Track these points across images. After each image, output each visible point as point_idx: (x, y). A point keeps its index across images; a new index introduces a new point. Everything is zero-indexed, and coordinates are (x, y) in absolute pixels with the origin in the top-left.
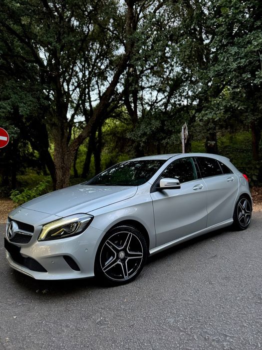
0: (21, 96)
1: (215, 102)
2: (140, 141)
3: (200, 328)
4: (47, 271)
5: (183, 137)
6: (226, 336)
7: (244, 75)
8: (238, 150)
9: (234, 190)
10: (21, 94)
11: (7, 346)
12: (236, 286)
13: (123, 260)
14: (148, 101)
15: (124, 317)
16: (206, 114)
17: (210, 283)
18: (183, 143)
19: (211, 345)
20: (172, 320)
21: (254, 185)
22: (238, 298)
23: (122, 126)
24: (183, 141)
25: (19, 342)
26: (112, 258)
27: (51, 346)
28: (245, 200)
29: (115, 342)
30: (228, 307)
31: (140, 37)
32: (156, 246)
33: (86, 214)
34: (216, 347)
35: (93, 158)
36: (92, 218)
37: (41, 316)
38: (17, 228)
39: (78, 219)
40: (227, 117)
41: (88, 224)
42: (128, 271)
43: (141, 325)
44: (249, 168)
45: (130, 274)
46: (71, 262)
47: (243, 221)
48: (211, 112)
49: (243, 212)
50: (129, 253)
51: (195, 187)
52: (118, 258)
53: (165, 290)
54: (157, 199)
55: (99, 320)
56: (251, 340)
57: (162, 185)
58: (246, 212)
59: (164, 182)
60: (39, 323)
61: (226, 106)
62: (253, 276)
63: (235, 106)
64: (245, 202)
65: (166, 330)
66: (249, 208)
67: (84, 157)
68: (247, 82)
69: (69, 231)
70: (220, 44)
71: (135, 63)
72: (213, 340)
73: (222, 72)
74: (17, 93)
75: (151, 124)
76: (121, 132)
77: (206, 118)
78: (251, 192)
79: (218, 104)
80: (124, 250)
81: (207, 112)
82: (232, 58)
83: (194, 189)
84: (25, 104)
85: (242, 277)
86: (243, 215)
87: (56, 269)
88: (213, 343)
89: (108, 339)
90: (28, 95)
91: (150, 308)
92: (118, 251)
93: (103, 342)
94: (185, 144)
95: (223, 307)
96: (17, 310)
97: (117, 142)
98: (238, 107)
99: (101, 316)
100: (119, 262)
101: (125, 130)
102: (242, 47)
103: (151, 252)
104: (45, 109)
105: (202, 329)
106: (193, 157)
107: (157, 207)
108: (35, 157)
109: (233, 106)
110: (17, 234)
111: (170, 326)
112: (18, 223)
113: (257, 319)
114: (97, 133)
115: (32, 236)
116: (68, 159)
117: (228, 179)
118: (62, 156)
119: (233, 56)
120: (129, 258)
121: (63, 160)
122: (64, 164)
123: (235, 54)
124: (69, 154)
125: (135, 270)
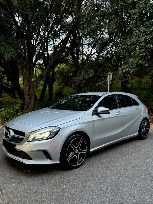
0: (6, 47)
1: (130, 61)
3: (120, 192)
4: (32, 159)
5: (109, 80)
6: (134, 197)
7: (148, 45)
8: (141, 88)
10: (5, 46)
11: (13, 199)
12: (139, 172)
13: (77, 154)
14: (85, 53)
15: (77, 186)
16: (125, 68)
17: (125, 169)
19: (126, 201)
20: (104, 189)
21: (151, 112)
22: (141, 178)
23: (68, 69)
24: (109, 82)
25: (19, 198)
26: (72, 152)
27: (38, 200)
28: (146, 121)
29: (73, 199)
30: (135, 182)
31: (84, 15)
32: (94, 147)
33: (56, 126)
34: (129, 202)
35: (47, 89)
36: (59, 129)
37: (29, 185)
38: (13, 133)
39: (51, 129)
40: (137, 70)
41: (57, 133)
43: (87, 191)
44: (148, 101)
46: (46, 154)
47: (144, 134)
48: (127, 67)
49: (144, 129)
50: (80, 150)
51: (117, 113)
52: (75, 153)
53: (99, 172)
54: (95, 119)
55: (63, 187)
56: (148, 199)
57: (99, 111)
58: (146, 129)
59: (100, 109)
60: (29, 188)
61: (137, 63)
62: (149, 166)
64: (146, 123)
65: (101, 193)
66: (148, 126)
67: (42, 87)
68: (151, 49)
72: (128, 199)
73: (135, 43)
74: (3, 46)
75: (88, 72)
76: (67, 72)
77: (125, 71)
78: (149, 116)
79: (132, 62)
80: (78, 148)
81: (125, 67)
82: (141, 34)
83: (117, 114)
84: (8, 53)
85: (143, 167)
86: (144, 130)
87: (38, 158)
88: (127, 200)
89: (69, 197)
90: (10, 47)
91: (91, 181)
92: (75, 149)
93: (67, 198)
94: (110, 84)
95: (132, 182)
96: (14, 181)
98: (145, 64)
99: (64, 185)
100: (75, 155)
101: (69, 71)
102: (148, 28)
103: (91, 150)
104: (20, 56)
105: (121, 193)
106: (116, 95)
107: (96, 124)
108: (9, 86)
109: (142, 63)
110: (13, 137)
111: (103, 191)
112: (14, 130)
113: (151, 189)
114: (51, 72)
115: (24, 138)
116: (33, 89)
117: (137, 108)
118: (29, 87)
119: (142, 33)
120: (80, 153)
121: (30, 90)
122: (30, 92)
123: (143, 32)
124: (34, 86)
125: (83, 159)
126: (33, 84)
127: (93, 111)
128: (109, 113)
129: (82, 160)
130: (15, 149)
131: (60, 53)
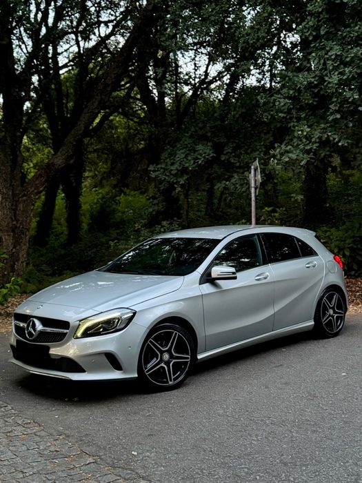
1: (300, 133)
2: (176, 183)
4: (85, 372)
5: (253, 185)
7: (349, 94)
9: (317, 280)
13: (167, 363)
16: (288, 151)
18: (253, 195)
24: (253, 190)
26: (155, 359)
28: (334, 294)
32: (205, 351)
33: (127, 308)
36: (135, 314)
38: (41, 326)
39: (119, 314)
41: (131, 319)
42: (174, 375)
45: (175, 379)
46: (113, 361)
47: (330, 324)
49: (331, 312)
50: (174, 354)
51: (258, 276)
52: (161, 360)
54: (208, 292)
57: (214, 275)
58: (335, 312)
59: (217, 271)
61: (320, 138)
63: (334, 139)
64: (334, 297)
66: (342, 306)
68: (354, 104)
69: (108, 327)
70: (314, 33)
71: (168, 43)
75: (195, 151)
77: (287, 160)
80: (169, 351)
82: (331, 63)
83: (257, 280)
86: (330, 316)
87: (97, 368)
92: (162, 352)
94: (256, 196)
97: (113, 161)
98: (339, 141)
100: (163, 365)
103: (200, 357)
106: (258, 234)
107: (207, 302)
109: (332, 139)
110: (41, 333)
112: (41, 319)
115: (66, 333)
116: (24, 211)
117: (308, 264)
118: (12, 205)
119: (333, 60)
120: (174, 361)
121: (15, 213)
122: (17, 221)
123: (335, 59)
124: (27, 200)
125: (182, 373)
126: (24, 195)
127: (202, 275)
128: (235, 278)
129: (179, 376)
130: (49, 355)
131: (106, 96)
